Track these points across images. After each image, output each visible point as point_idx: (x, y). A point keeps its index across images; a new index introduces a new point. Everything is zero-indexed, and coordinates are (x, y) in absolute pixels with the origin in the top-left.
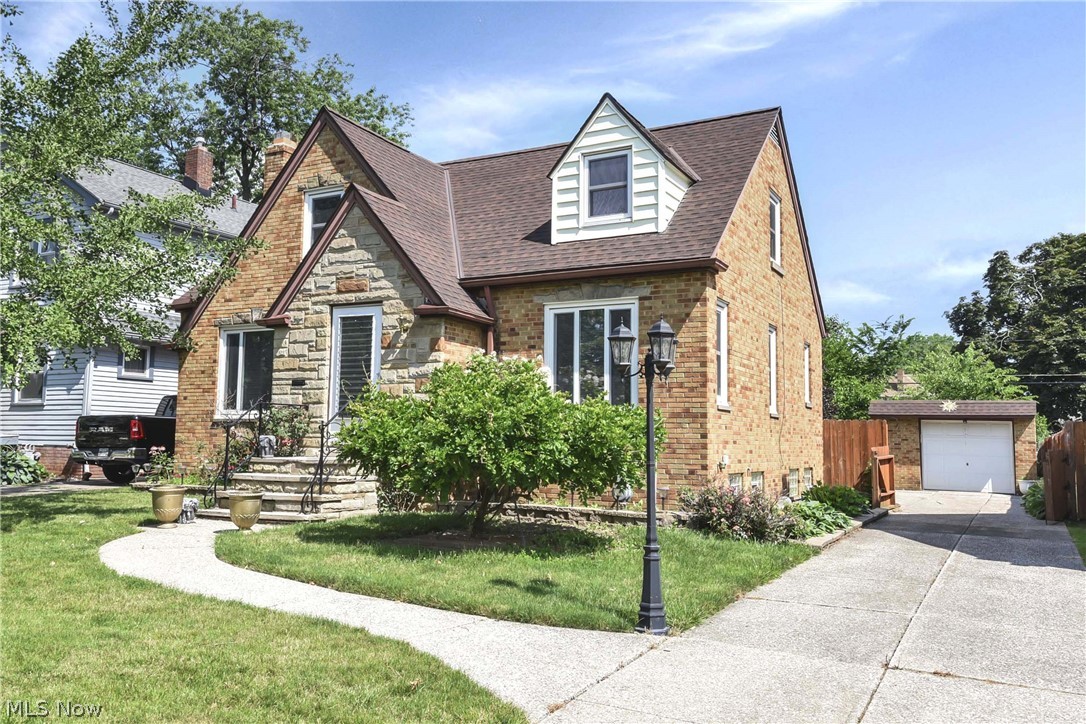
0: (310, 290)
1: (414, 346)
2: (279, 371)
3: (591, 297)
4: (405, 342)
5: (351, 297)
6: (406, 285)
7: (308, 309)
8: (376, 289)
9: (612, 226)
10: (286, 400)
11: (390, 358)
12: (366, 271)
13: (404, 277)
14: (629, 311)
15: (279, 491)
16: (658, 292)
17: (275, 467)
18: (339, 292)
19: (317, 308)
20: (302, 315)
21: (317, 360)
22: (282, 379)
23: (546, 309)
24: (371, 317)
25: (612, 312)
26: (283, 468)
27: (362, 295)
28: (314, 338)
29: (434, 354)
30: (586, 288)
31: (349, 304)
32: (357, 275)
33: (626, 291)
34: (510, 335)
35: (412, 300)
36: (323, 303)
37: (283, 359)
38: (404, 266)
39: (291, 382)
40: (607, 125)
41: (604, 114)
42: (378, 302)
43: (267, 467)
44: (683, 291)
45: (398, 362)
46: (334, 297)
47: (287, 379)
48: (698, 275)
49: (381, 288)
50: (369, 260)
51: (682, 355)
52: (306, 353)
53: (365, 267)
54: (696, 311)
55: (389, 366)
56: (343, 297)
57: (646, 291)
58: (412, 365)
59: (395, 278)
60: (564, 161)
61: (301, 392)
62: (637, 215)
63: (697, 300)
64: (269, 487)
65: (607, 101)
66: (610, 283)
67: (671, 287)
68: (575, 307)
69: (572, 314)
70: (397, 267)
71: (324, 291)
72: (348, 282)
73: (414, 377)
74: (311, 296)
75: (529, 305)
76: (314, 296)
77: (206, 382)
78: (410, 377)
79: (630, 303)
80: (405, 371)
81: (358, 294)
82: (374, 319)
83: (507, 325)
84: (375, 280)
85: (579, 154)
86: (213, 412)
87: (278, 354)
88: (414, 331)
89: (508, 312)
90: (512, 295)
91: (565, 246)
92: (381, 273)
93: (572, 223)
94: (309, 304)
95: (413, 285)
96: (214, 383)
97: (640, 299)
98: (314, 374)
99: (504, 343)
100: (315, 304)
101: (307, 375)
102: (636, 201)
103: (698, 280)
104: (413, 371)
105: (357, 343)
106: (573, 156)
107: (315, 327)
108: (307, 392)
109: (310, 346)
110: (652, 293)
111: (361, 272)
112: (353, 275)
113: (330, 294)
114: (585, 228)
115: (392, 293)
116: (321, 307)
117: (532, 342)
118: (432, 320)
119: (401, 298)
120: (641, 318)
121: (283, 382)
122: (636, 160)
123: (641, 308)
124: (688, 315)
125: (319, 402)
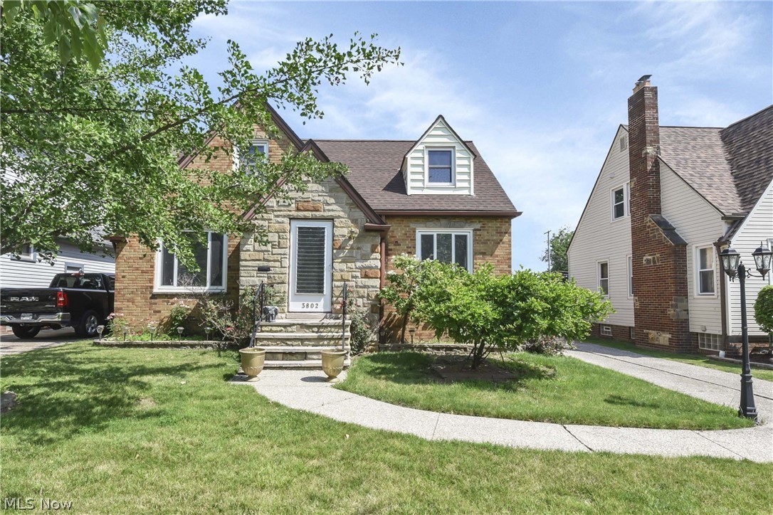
0: (273, 207)
1: (358, 248)
2: (246, 260)
3: (446, 227)
4: (352, 246)
5: (308, 214)
6: (352, 210)
7: (271, 220)
8: (329, 210)
9: (441, 189)
10: (253, 281)
11: (341, 256)
12: (321, 198)
13: (350, 204)
14: (466, 236)
15: (299, 345)
16: (484, 227)
17: (282, 328)
18: (298, 210)
19: (279, 219)
20: (266, 223)
21: (281, 254)
22: (249, 266)
23: (417, 231)
24: (324, 228)
25: (456, 236)
26: (289, 329)
27: (317, 214)
28: (277, 239)
29: (374, 254)
30: (443, 222)
31: (306, 219)
32: (312, 200)
33: (467, 225)
34: (395, 245)
35: (357, 220)
36: (284, 216)
37: (249, 253)
38: (350, 197)
39: (257, 269)
40: (440, 133)
41: (438, 126)
42: (331, 219)
43: (274, 328)
44: (499, 227)
45: (347, 258)
46: (295, 214)
47: (254, 267)
48: (507, 220)
49: (333, 210)
50: (322, 191)
51: (498, 261)
52: (270, 249)
53: (319, 196)
54: (505, 239)
55: (340, 260)
56: (301, 214)
57: (478, 226)
58: (357, 260)
59: (344, 204)
60: (415, 148)
61: (266, 275)
62: (458, 185)
63: (506, 233)
64: (288, 343)
65: (440, 119)
66: (457, 220)
67: (492, 225)
68: (435, 231)
69: (432, 236)
70: (345, 198)
71: (285, 209)
72: (306, 204)
73: (360, 268)
74: (273, 211)
75: (407, 229)
76: (275, 211)
77: (144, 265)
78: (356, 268)
79: (468, 232)
80: (353, 264)
81: (314, 213)
82: (326, 230)
83: (393, 239)
84: (328, 204)
85: (423, 146)
86: (152, 287)
87: (244, 249)
88: (359, 239)
89: (393, 231)
90: (396, 222)
91: (417, 197)
92: (333, 201)
93: (420, 184)
94: (272, 216)
95: (358, 210)
96: (152, 267)
97: (474, 230)
98: (278, 264)
99: (391, 250)
100: (278, 216)
101: (271, 264)
102: (458, 177)
103: (507, 222)
104: (359, 264)
105: (311, 245)
106: (419, 147)
107: (278, 232)
108: (272, 275)
109: (273, 245)
110: (481, 227)
111: (317, 198)
112: (310, 200)
113: (290, 211)
114: (427, 188)
115: (342, 214)
116: (283, 219)
117: (409, 250)
118: (372, 233)
119: (349, 218)
120: (475, 240)
121: (250, 268)
122: (458, 155)
123: (475, 235)
124: (501, 240)
125: (283, 283)
